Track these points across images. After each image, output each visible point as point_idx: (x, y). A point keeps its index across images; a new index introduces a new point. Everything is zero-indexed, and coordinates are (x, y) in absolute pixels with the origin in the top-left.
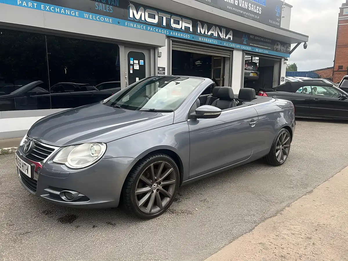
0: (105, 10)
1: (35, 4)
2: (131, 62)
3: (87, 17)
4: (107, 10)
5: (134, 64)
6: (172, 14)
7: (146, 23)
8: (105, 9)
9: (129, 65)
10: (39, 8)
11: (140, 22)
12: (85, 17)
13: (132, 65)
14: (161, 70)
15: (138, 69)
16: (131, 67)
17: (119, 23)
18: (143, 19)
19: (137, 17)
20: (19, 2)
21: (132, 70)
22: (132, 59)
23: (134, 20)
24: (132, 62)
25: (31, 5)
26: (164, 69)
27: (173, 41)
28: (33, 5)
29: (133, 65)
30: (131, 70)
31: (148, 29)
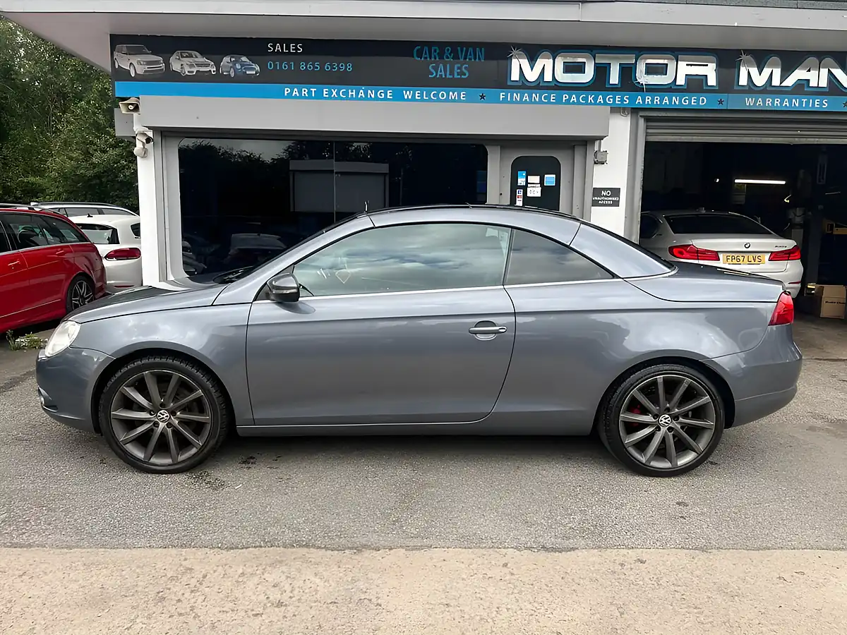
0: (450, 75)
1: (313, 90)
2: (521, 181)
3: (410, 97)
4: (456, 74)
5: (529, 185)
6: (640, 51)
7: (557, 86)
8: (452, 73)
9: (514, 186)
10: (319, 96)
11: (540, 85)
12: (406, 97)
13: (521, 187)
14: (606, 196)
15: (539, 195)
16: (520, 193)
17: (482, 97)
18: (548, 77)
19: (532, 76)
20: (287, 91)
21: (522, 199)
22: (524, 174)
23: (523, 85)
24: (524, 179)
25: (306, 93)
26: (616, 192)
27: (647, 119)
28: (310, 92)
29: (525, 188)
30: (517, 199)
31: (564, 99)
